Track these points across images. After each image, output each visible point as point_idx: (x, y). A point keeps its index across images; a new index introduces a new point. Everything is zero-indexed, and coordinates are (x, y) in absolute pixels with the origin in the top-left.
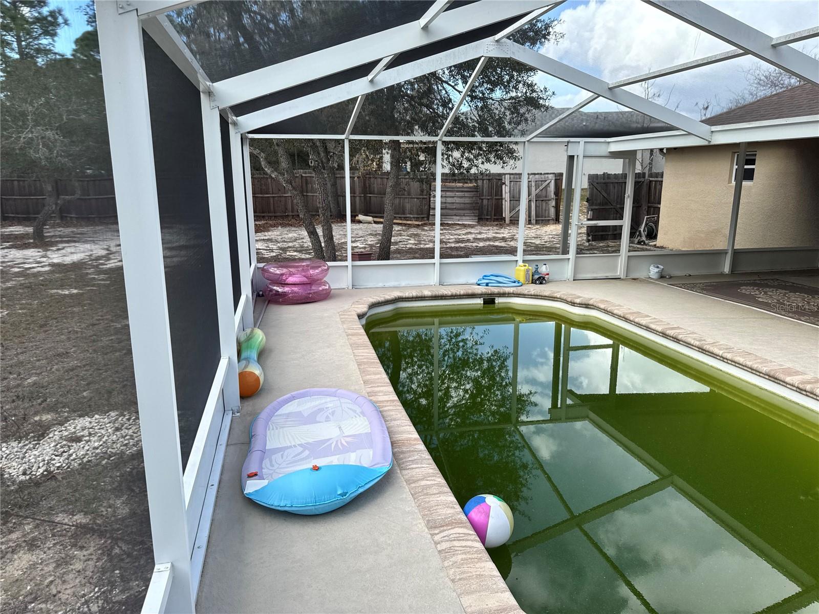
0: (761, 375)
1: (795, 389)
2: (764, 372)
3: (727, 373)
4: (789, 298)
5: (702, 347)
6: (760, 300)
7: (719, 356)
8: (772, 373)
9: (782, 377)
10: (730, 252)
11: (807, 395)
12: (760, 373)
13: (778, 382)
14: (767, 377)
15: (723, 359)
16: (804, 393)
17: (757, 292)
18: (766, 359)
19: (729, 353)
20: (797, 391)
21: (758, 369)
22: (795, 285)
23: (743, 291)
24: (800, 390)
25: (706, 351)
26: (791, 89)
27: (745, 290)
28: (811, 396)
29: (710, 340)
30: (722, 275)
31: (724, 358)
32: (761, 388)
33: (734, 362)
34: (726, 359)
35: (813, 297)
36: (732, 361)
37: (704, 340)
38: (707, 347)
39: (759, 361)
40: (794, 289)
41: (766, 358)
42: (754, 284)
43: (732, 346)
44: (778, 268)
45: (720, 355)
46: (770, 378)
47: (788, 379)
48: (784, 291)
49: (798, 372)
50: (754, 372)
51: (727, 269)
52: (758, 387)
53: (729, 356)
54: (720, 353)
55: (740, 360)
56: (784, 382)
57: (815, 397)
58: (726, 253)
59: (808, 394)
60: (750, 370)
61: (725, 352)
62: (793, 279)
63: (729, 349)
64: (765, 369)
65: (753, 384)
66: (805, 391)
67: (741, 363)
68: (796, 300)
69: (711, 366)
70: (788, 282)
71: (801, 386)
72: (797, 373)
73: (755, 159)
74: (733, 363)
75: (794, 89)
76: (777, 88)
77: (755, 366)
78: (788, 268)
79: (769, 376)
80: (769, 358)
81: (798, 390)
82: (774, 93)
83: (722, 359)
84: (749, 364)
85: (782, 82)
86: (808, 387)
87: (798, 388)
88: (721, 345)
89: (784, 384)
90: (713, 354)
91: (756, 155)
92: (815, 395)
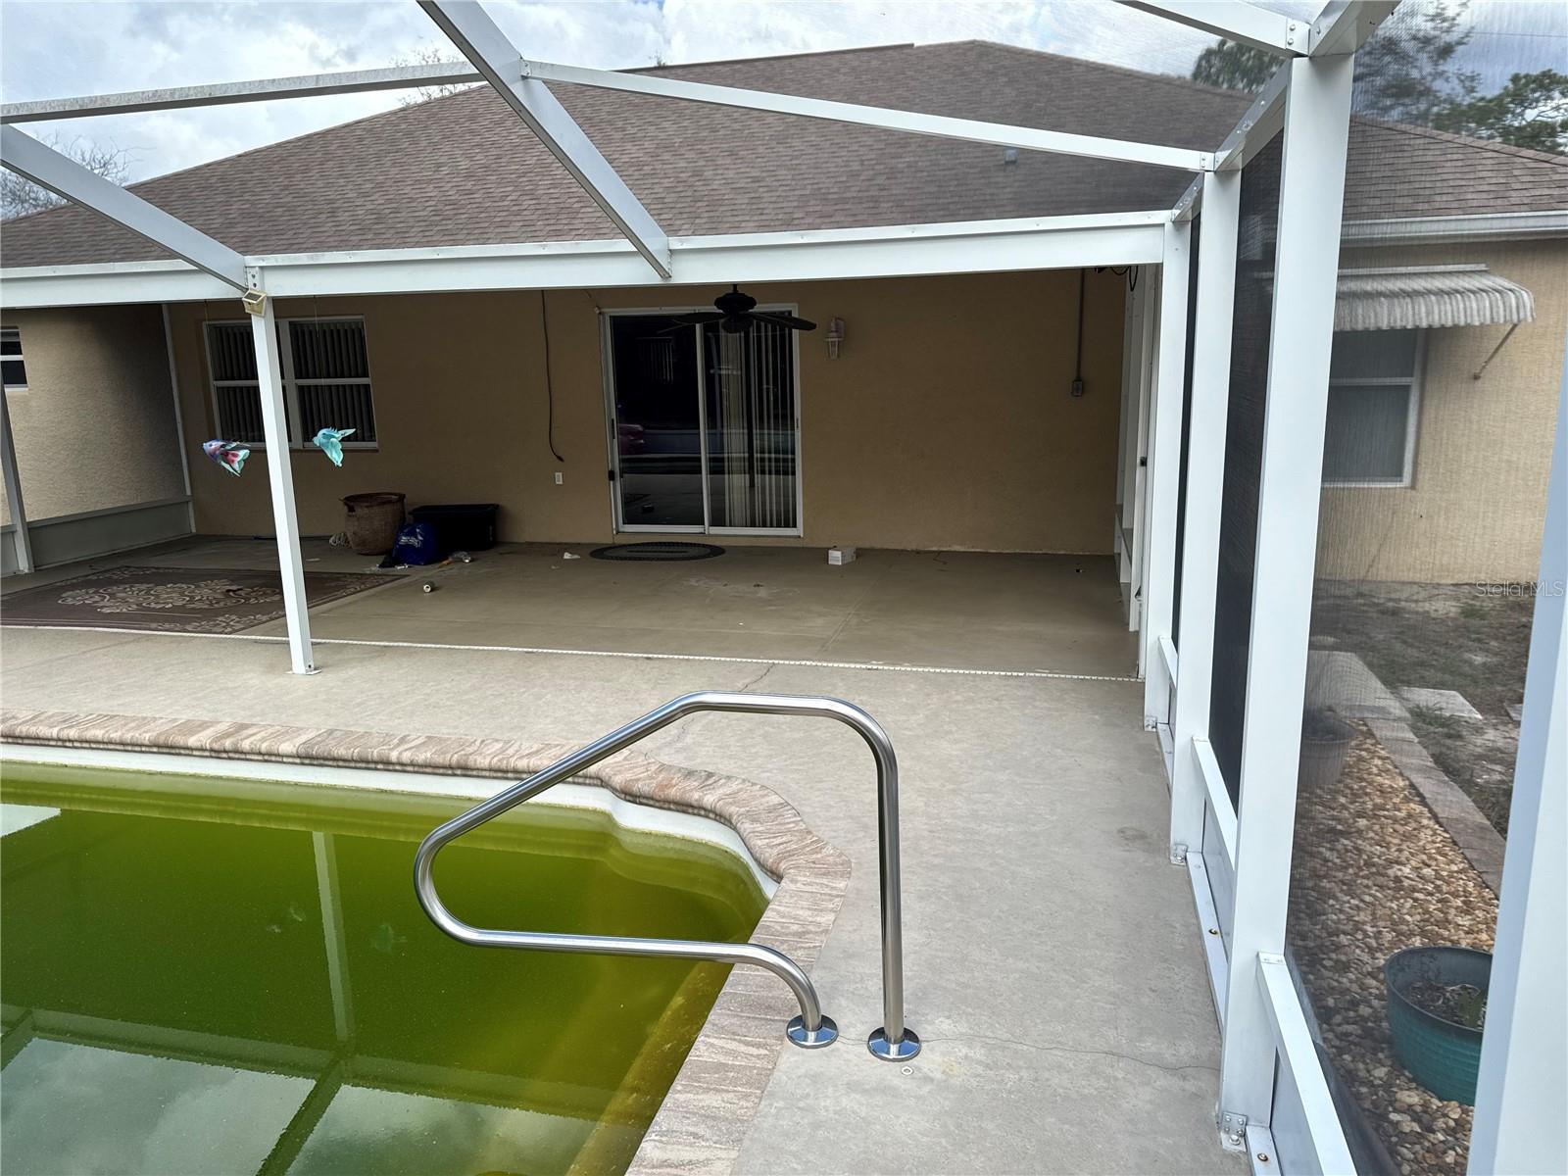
0: (143, 749)
1: (207, 754)
2: (147, 742)
3: (80, 768)
4: (157, 596)
5: (12, 733)
6: (104, 610)
7: (53, 740)
8: (161, 741)
9: (180, 740)
10: (19, 529)
11: (230, 758)
12: (141, 745)
13: (177, 751)
14: (155, 750)
15: (63, 743)
16: (224, 755)
17: (97, 598)
18: (145, 718)
19: (71, 727)
20: (211, 757)
21: (134, 741)
22: (161, 571)
23: (70, 601)
24: (216, 754)
25: (22, 738)
26: (52, 210)
27: (71, 599)
28: (237, 756)
29: (25, 714)
30: (16, 577)
31: (64, 741)
32: (151, 774)
33: (87, 742)
34: (70, 741)
35: (197, 587)
36: (81, 742)
37: (13, 717)
38: (23, 730)
39: (133, 725)
40: (162, 578)
41: (145, 715)
42: (86, 584)
43: (75, 711)
44: (123, 545)
45: (55, 736)
46: (161, 750)
47: (192, 741)
48: (144, 586)
49: (206, 722)
50: (130, 748)
51: (23, 565)
52: (144, 772)
53: (73, 733)
54: (54, 732)
55: (98, 733)
56: (187, 748)
57: (243, 756)
58: (13, 533)
59: (231, 755)
60: (121, 748)
61: (62, 729)
62: (156, 562)
63: (68, 720)
64: (147, 736)
65: (134, 772)
66: (225, 751)
67: (100, 738)
68: (170, 596)
69: (44, 765)
70: (148, 568)
71: (216, 746)
72: (203, 726)
73: (19, 343)
74: (84, 745)
75: (56, 210)
76: (26, 205)
77: (128, 737)
78: (141, 542)
79: (158, 746)
80: (148, 714)
81: (213, 754)
82: (24, 214)
83: (60, 743)
84: (115, 736)
85: (32, 195)
86: (228, 744)
87: (212, 750)
88: (50, 717)
89: (187, 752)
90: (39, 738)
91: (17, 334)
92: (242, 753)
